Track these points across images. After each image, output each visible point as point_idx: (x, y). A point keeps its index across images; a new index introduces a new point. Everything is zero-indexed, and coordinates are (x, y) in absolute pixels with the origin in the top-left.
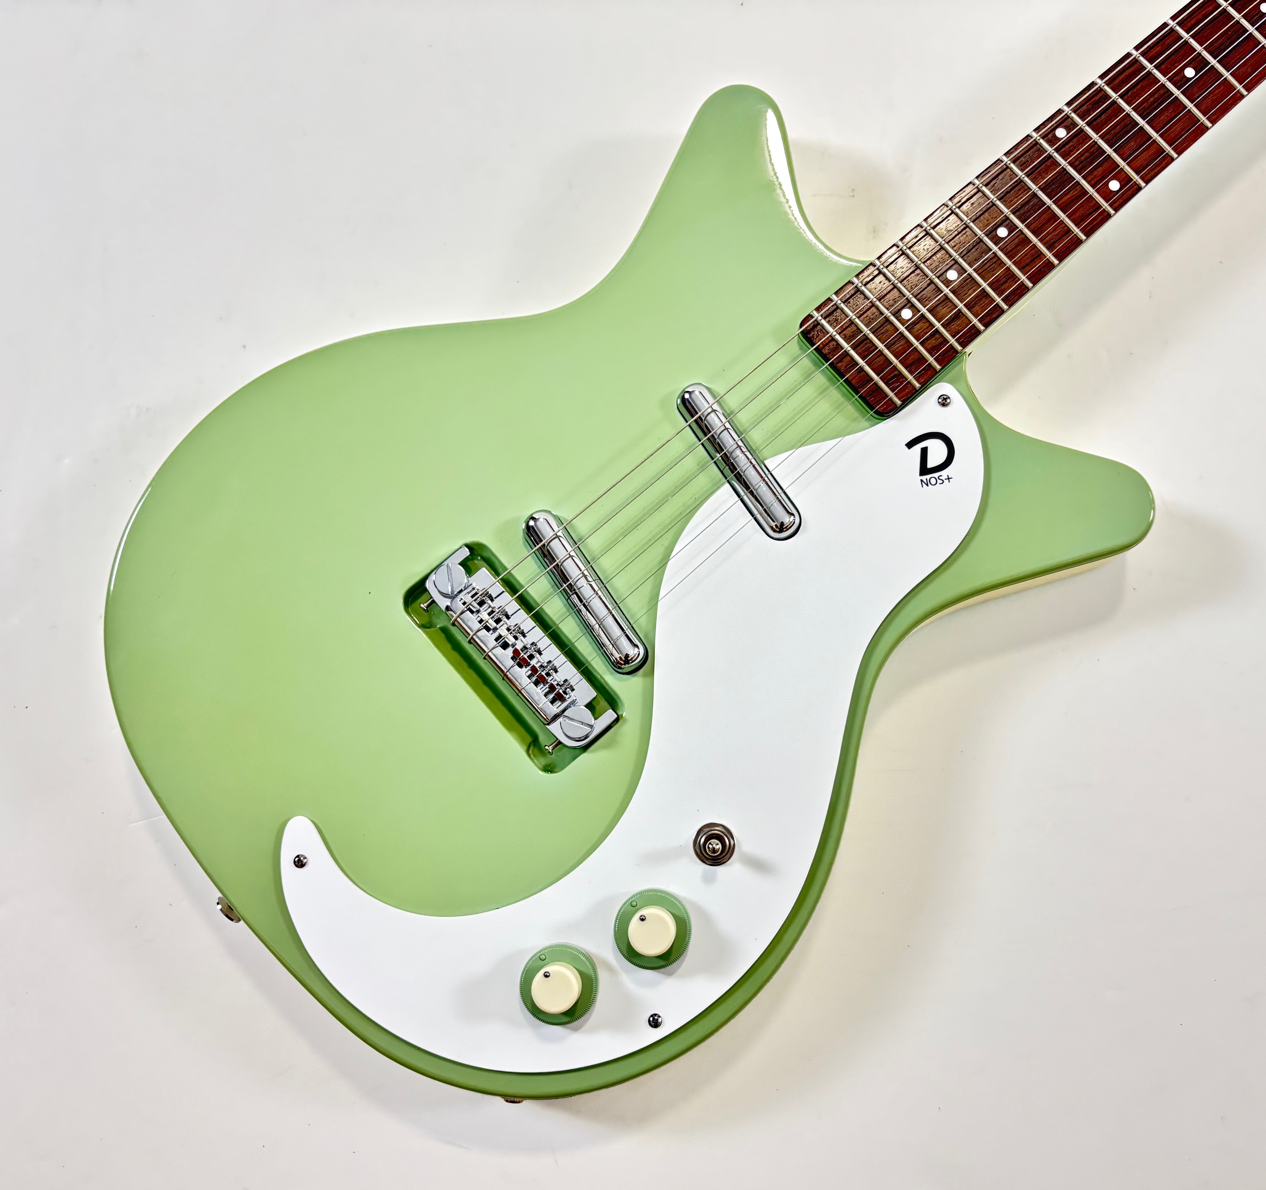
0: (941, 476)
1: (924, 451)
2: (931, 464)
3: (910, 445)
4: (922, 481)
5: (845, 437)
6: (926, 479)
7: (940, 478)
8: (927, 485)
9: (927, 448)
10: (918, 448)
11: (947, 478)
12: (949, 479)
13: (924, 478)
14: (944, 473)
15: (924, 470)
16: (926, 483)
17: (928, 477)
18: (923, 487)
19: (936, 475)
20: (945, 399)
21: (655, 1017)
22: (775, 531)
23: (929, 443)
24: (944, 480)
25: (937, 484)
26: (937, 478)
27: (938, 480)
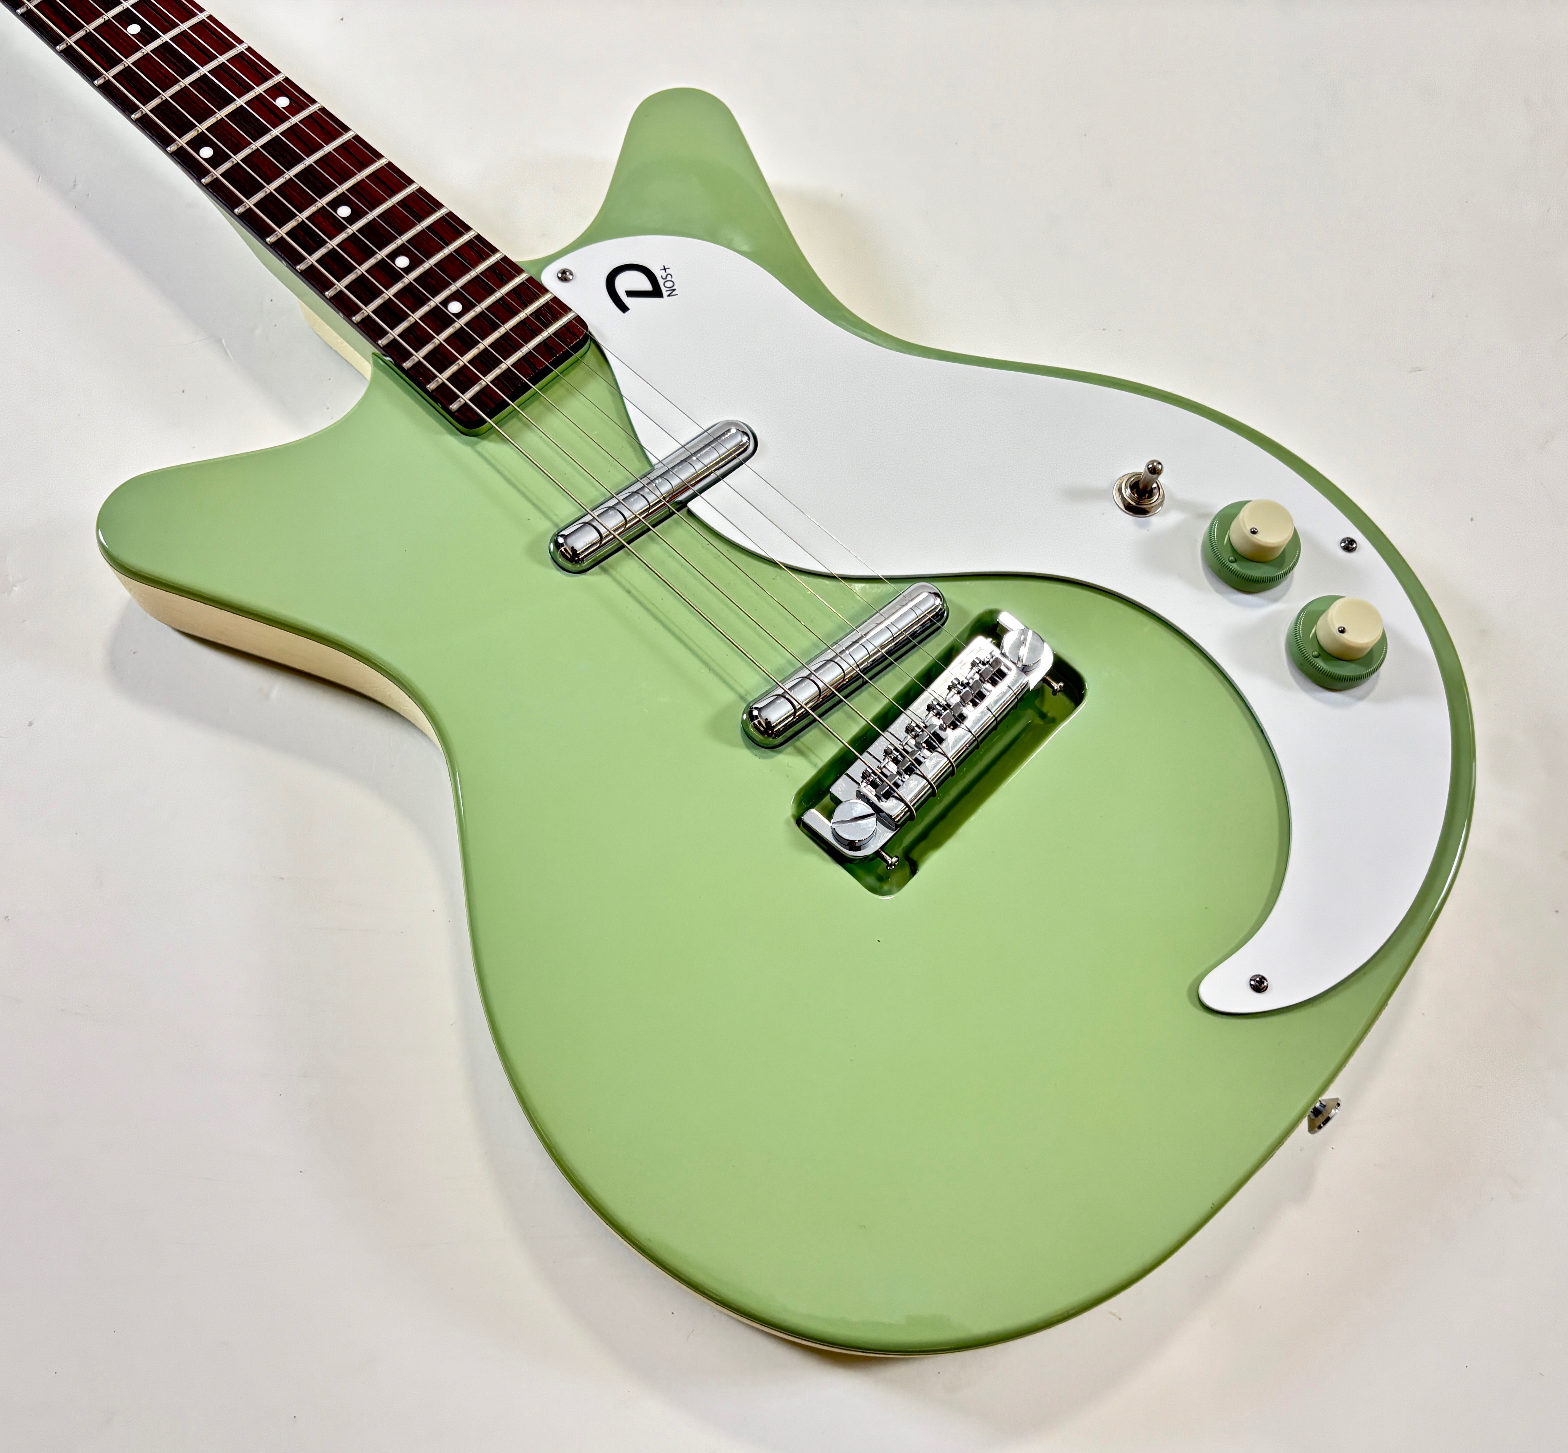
0: (662, 276)
1: (631, 294)
2: (647, 286)
3: (624, 308)
4: (669, 296)
5: (622, 395)
6: (667, 291)
7: (664, 277)
8: (674, 290)
9: (628, 293)
10: (627, 301)
11: (663, 268)
13: (665, 294)
14: (659, 274)
15: (656, 292)
16: (670, 292)
17: (664, 289)
18: (677, 295)
19: (661, 282)
20: (565, 274)
21: (1343, 545)
22: (747, 447)
23: (621, 290)
24: (667, 273)
25: (673, 280)
26: (665, 280)
27: (667, 279)
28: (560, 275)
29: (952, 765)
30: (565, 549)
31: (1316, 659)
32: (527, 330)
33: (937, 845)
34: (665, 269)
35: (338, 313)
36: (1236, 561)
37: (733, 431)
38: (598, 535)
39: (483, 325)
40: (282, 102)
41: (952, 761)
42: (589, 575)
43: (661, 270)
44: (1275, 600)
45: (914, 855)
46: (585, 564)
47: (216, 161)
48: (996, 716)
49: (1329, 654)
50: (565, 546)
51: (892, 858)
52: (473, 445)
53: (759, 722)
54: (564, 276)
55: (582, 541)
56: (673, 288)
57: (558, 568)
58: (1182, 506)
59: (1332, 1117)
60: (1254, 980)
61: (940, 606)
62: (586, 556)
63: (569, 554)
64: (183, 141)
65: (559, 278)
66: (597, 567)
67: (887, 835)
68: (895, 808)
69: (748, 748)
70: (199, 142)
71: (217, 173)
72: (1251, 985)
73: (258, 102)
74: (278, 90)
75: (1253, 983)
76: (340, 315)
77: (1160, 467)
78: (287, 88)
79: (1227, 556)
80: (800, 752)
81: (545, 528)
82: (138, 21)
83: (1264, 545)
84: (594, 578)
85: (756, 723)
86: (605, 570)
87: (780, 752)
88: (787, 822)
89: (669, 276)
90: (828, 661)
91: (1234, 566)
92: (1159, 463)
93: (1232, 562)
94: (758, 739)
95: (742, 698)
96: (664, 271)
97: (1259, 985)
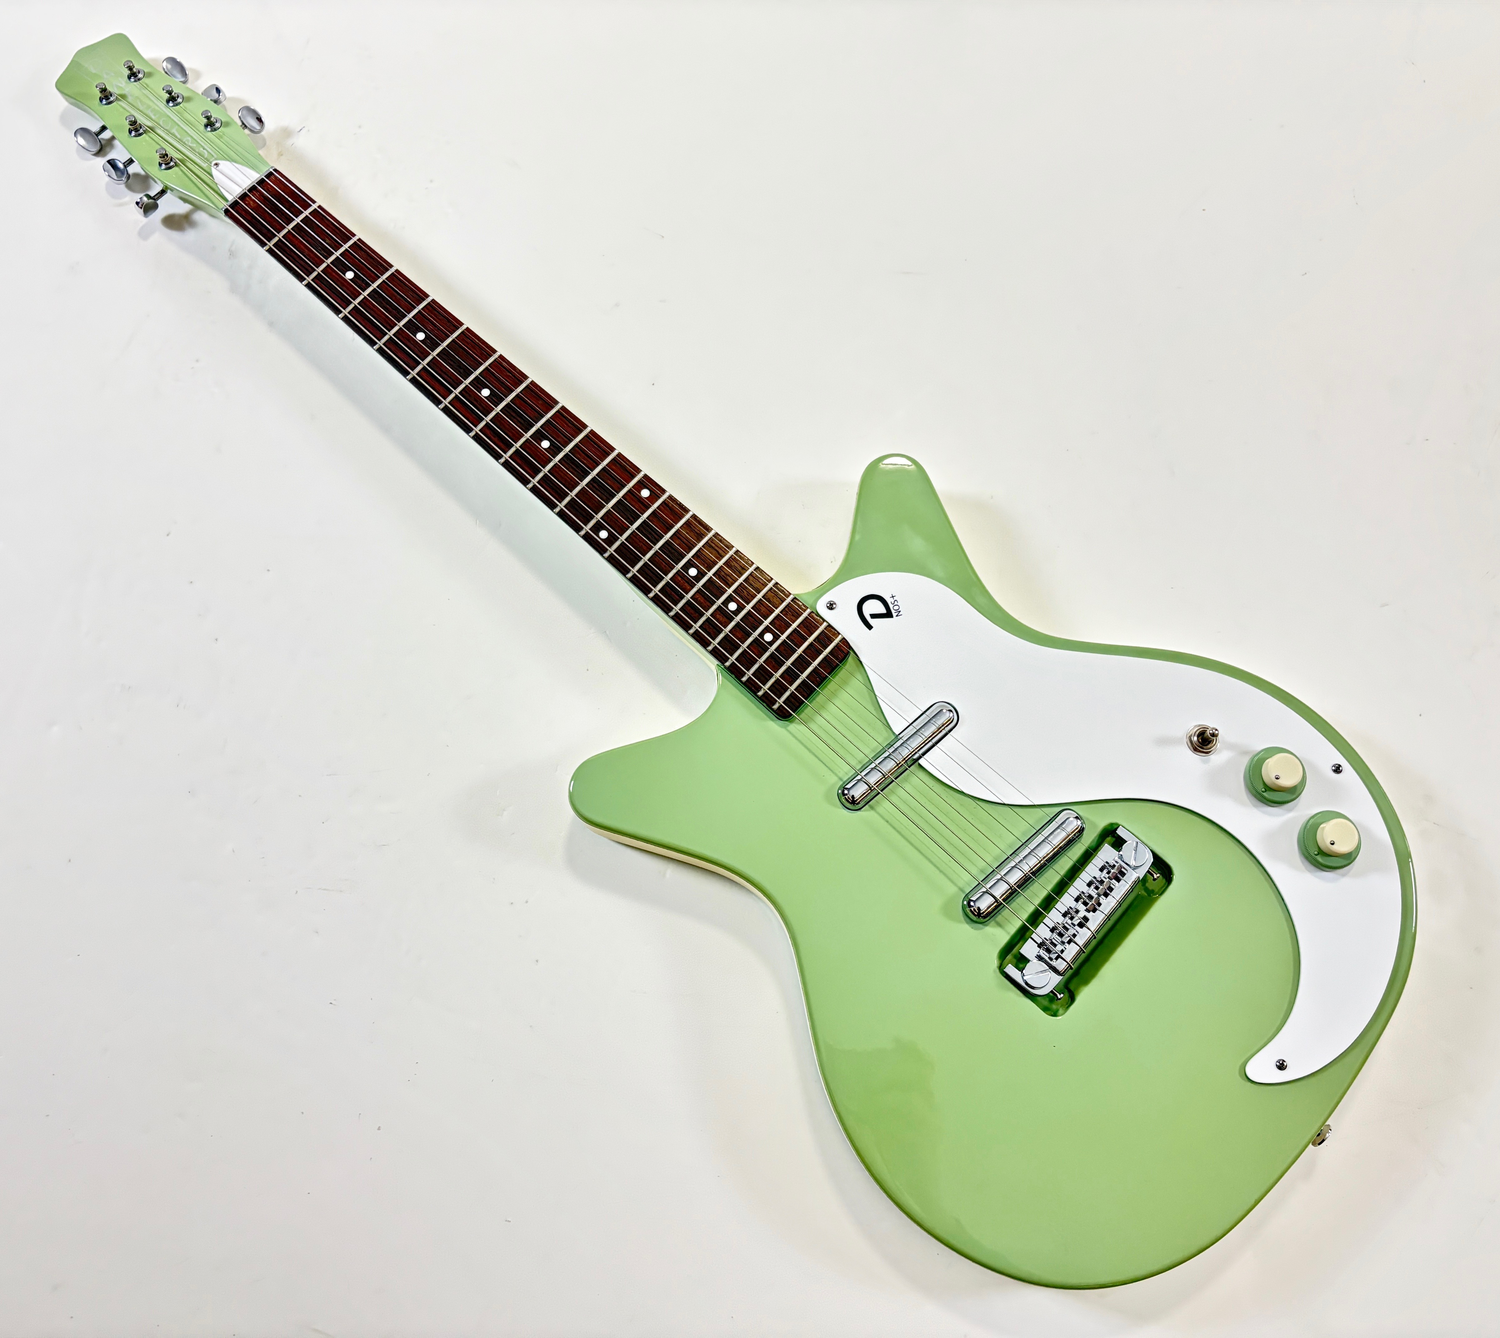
0: (891, 602)
1: (873, 616)
2: (883, 610)
3: (870, 627)
4: (897, 616)
5: (873, 687)
6: (895, 613)
7: (893, 603)
8: (900, 612)
9: (871, 615)
10: (872, 621)
12: (893, 597)
13: (894, 615)
14: (889, 601)
15: (888, 615)
16: (897, 613)
17: (893, 611)
18: (901, 615)
19: (891, 606)
20: (831, 605)
21: (1334, 768)
22: (953, 719)
23: (867, 613)
24: (895, 599)
25: (898, 604)
26: (893, 605)
27: (895, 604)
28: (828, 605)
29: (1094, 935)
30: (848, 797)
31: (1316, 857)
32: (813, 652)
33: (1086, 981)
36: (1266, 791)
37: (944, 711)
38: (868, 786)
39: (786, 650)
40: (645, 493)
41: (1094, 933)
42: (862, 811)
43: (891, 597)
44: (1290, 810)
45: (1072, 987)
46: (860, 806)
47: (610, 540)
48: (1119, 901)
49: (1324, 852)
50: (848, 796)
51: (1060, 994)
52: (785, 727)
53: (974, 909)
54: (831, 606)
55: (858, 791)
56: (899, 610)
57: (845, 808)
58: (1231, 747)
59: (1326, 1139)
60: (1279, 1062)
61: (1081, 825)
62: (860, 801)
63: (850, 800)
64: (587, 528)
65: (828, 607)
66: (867, 806)
67: (1056, 979)
68: (1060, 964)
69: (967, 923)
70: (597, 528)
71: (612, 550)
72: (1277, 1065)
73: (633, 494)
74: (641, 485)
75: (1278, 1064)
76: (699, 646)
77: (1217, 732)
78: (647, 482)
79: (1261, 788)
80: (999, 925)
81: (834, 783)
82: (547, 439)
83: (1284, 786)
84: (865, 814)
85: (973, 910)
86: (872, 808)
87: (987, 925)
88: (994, 971)
89: (896, 602)
90: (1013, 867)
91: (1265, 794)
92: (1216, 730)
93: (1263, 792)
94: (974, 920)
95: (962, 890)
97: (1281, 1066)
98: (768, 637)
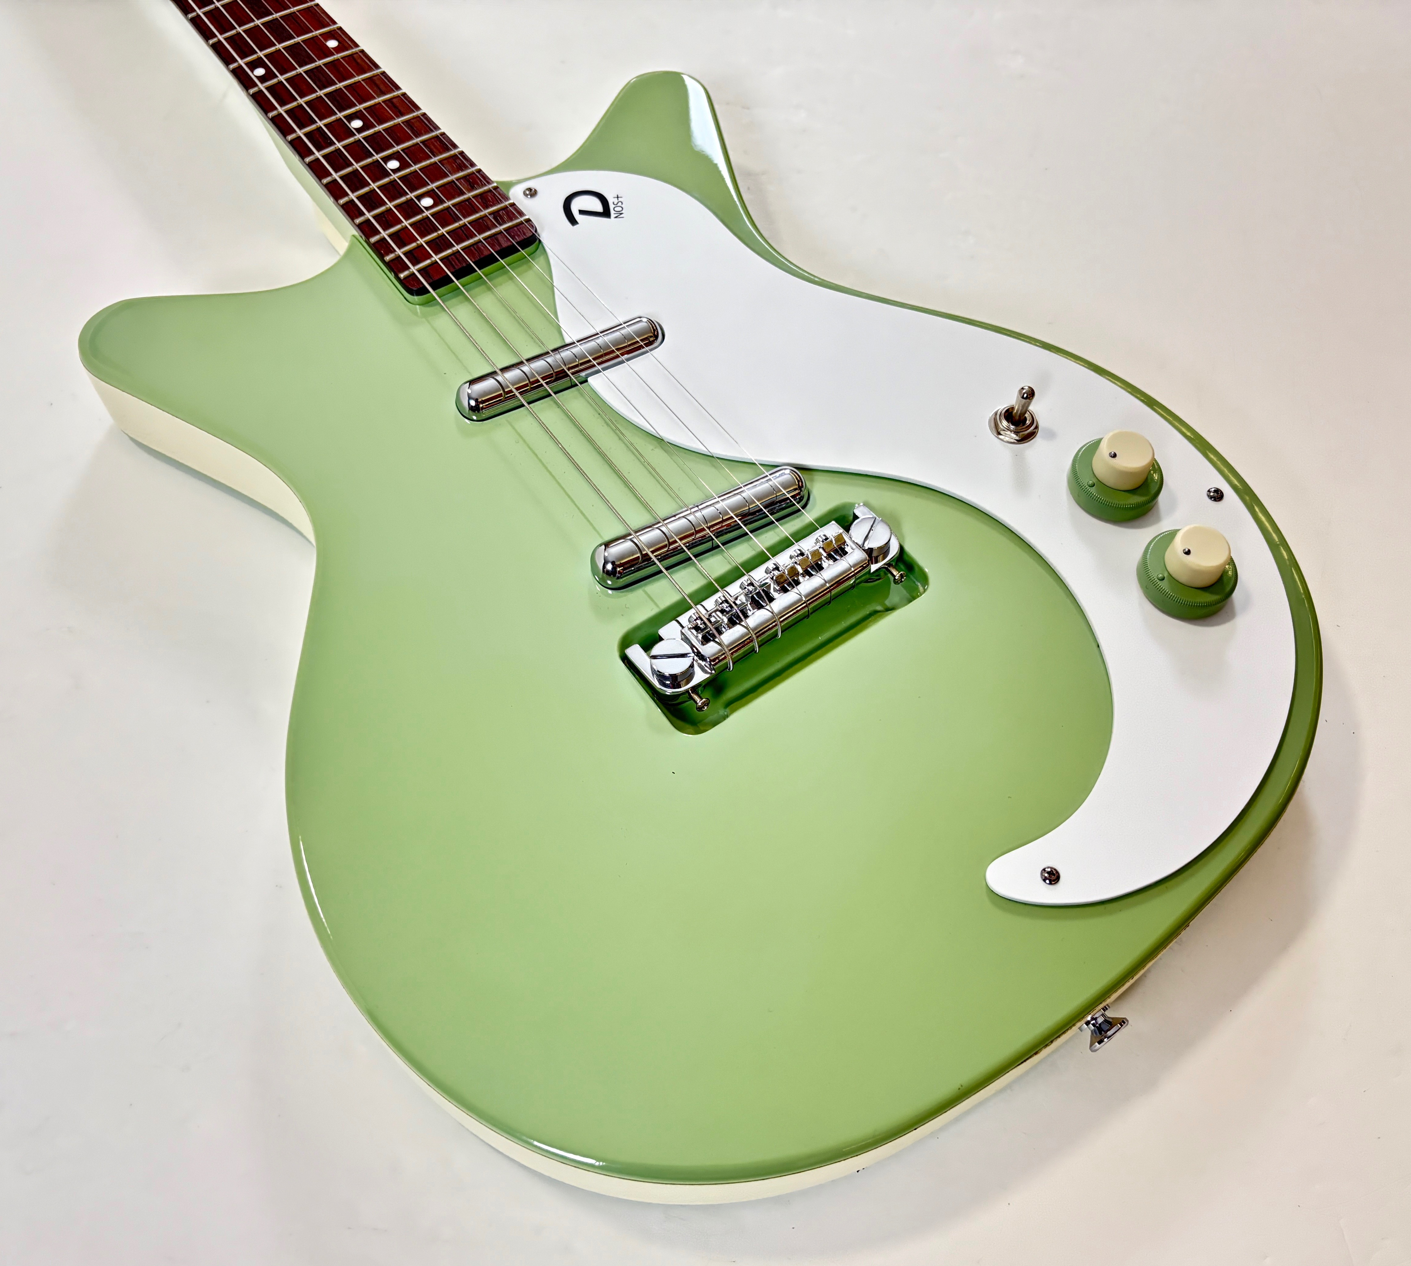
0: (613, 203)
1: (582, 212)
2: (600, 209)
3: (573, 221)
4: (616, 217)
6: (615, 214)
7: (615, 203)
8: (621, 214)
10: (579, 217)
11: (616, 196)
13: (613, 216)
14: (611, 200)
15: (606, 213)
16: (618, 215)
17: (612, 212)
18: (623, 218)
19: (612, 206)
20: (529, 192)
21: (1212, 494)
23: (575, 210)
24: (619, 201)
25: (623, 206)
26: (614, 206)
27: (618, 205)
28: (526, 191)
29: (772, 620)
31: (1161, 582)
32: (482, 225)
34: (618, 197)
35: (330, 198)
36: (1094, 486)
39: (447, 217)
40: (332, 44)
41: (775, 616)
42: (485, 424)
43: (614, 198)
46: (485, 414)
47: (265, 79)
49: (1174, 578)
51: (702, 699)
54: (532, 193)
56: (621, 212)
60: (1047, 872)
64: (243, 62)
65: (525, 194)
67: (700, 676)
68: (712, 650)
70: (255, 64)
71: (263, 86)
72: (1043, 876)
73: (313, 42)
74: (331, 35)
75: (1045, 874)
76: (330, 199)
78: (339, 34)
79: (1087, 482)
83: (1122, 469)
87: (622, 595)
88: (612, 654)
89: (619, 203)
91: (1091, 492)
93: (1090, 488)
94: (605, 582)
96: (617, 199)
97: (1052, 877)
98: (427, 202)
